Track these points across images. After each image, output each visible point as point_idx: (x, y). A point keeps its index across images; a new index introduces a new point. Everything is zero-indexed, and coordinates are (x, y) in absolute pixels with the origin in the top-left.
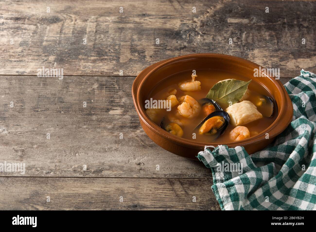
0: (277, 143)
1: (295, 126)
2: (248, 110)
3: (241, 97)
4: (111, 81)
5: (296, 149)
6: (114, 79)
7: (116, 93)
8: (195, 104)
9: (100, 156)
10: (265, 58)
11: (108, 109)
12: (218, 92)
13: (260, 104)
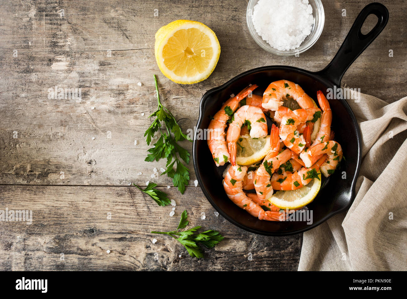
7: (59, 27)
9: (45, 148)
11: (50, 60)
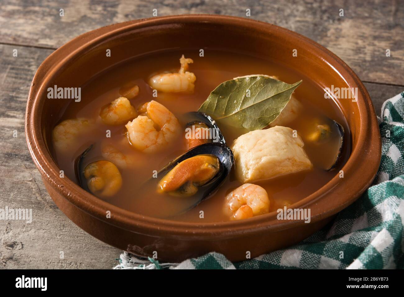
0: (332, 232)
1: (375, 199)
2: (277, 149)
3: (272, 118)
4: (28, 56)
5: (363, 255)
6: (36, 53)
8: (168, 121)
10: (361, 39)
12: (225, 101)
13: (314, 136)
